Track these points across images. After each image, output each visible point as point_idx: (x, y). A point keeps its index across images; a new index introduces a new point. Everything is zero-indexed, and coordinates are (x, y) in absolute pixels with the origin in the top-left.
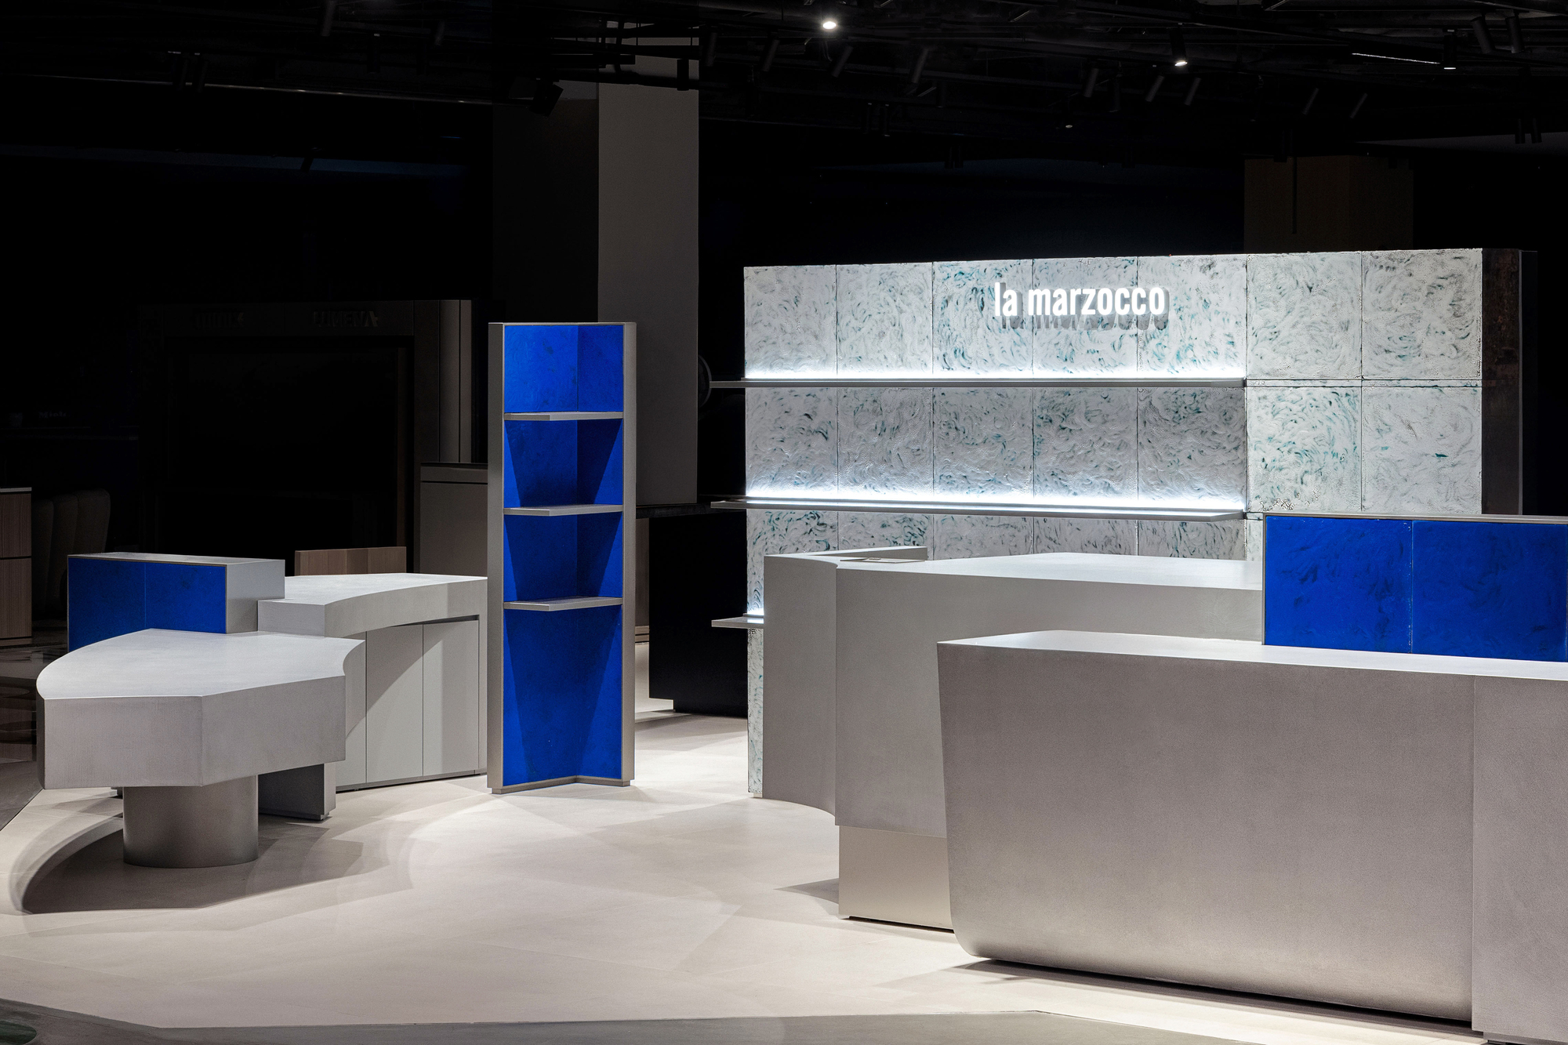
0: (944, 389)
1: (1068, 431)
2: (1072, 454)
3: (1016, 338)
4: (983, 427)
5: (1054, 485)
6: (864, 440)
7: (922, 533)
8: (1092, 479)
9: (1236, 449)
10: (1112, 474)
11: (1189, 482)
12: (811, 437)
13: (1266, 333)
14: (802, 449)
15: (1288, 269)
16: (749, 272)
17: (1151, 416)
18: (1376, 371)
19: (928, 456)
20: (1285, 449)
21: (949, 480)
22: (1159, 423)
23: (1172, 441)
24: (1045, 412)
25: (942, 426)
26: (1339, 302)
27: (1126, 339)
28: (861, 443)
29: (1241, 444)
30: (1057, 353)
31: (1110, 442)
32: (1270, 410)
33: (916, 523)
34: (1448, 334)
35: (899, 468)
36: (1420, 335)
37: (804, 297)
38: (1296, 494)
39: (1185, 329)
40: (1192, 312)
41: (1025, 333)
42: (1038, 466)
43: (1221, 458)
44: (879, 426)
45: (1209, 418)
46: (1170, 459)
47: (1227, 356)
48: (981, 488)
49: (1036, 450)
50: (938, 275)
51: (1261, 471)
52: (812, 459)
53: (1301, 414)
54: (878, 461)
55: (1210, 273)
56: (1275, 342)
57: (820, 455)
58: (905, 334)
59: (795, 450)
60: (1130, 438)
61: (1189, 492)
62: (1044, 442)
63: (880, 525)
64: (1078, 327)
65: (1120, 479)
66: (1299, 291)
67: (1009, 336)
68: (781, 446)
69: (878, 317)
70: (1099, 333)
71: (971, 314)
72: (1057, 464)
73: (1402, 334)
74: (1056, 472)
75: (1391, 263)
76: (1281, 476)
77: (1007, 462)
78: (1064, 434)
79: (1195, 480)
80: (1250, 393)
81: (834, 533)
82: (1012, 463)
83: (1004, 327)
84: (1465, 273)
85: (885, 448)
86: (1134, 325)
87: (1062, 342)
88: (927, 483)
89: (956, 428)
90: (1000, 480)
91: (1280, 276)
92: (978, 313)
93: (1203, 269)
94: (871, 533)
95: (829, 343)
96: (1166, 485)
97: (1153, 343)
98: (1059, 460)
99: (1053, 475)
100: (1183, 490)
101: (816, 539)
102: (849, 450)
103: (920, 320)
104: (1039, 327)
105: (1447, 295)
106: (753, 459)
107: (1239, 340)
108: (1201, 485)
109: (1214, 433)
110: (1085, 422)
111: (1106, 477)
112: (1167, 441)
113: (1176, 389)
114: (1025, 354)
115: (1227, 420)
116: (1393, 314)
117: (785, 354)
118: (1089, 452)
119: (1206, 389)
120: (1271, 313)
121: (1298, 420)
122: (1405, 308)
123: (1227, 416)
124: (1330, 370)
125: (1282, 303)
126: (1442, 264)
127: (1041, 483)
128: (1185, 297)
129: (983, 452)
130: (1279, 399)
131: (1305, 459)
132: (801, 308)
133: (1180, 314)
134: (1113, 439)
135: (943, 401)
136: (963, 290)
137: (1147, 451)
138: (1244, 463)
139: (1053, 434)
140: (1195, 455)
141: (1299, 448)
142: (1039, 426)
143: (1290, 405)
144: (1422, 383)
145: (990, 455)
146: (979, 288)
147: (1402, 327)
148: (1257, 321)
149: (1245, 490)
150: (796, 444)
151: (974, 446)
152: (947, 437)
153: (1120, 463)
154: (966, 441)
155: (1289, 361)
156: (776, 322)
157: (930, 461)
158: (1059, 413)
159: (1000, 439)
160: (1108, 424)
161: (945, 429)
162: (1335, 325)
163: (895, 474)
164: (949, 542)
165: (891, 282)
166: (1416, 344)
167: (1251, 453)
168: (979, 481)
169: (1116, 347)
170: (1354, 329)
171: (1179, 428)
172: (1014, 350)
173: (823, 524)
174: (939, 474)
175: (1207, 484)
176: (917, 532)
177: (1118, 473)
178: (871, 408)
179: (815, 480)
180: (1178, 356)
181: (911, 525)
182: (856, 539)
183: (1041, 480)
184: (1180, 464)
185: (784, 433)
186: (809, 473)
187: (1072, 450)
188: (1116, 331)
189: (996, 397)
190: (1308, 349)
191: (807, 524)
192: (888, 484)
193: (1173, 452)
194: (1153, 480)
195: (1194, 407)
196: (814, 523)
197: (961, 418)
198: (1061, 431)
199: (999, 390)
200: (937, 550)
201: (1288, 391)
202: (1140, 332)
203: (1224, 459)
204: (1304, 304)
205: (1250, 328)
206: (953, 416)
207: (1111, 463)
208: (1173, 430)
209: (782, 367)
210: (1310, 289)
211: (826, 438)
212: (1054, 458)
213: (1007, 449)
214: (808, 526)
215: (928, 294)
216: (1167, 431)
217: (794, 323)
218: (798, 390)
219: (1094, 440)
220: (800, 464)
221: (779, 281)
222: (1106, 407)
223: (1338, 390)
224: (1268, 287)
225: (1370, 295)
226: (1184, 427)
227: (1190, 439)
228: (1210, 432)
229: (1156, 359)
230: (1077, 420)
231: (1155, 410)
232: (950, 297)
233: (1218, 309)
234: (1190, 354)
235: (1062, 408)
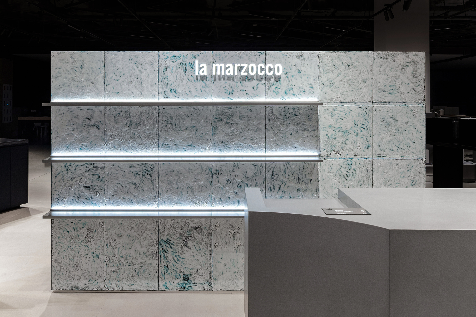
0: (164, 107)
1: (230, 124)
2: (232, 134)
3: (203, 84)
4: (185, 122)
5: (223, 147)
6: (120, 129)
7: (152, 169)
8: (242, 144)
9: (314, 130)
10: (253, 142)
11: (291, 144)
12: (90, 128)
13: (328, 83)
14: (84, 134)
15: (339, 58)
16: (54, 54)
17: (272, 118)
18: (379, 99)
19: (155, 136)
20: (337, 130)
21: (167, 146)
22: (276, 120)
23: (283, 128)
24: (218, 116)
25: (163, 123)
26: (362, 71)
27: (260, 85)
28: (118, 130)
29: (316, 128)
30: (225, 91)
31: (251, 128)
32: (330, 114)
33: (149, 165)
34: (411, 84)
35: (140, 141)
36: (398, 85)
37: (86, 66)
38: (342, 149)
39: (289, 81)
40: (292, 74)
41: (208, 82)
42: (214, 139)
43: (306, 134)
44: (129, 123)
45: (301, 118)
46: (282, 135)
47: (309, 92)
48: (184, 149)
49: (213, 132)
50: (162, 57)
51: (326, 139)
52: (90, 138)
53: (345, 116)
54: (128, 138)
55: (301, 59)
56: (332, 87)
57: (95, 136)
58: (143, 82)
59: (80, 134)
60: (262, 127)
61: (291, 149)
62: (218, 129)
63: (129, 166)
64: (236, 80)
65: (257, 144)
66: (343, 66)
67: (199, 84)
68: (72, 132)
69: (128, 75)
70: (246, 83)
71: (179, 74)
72: (224, 138)
73: (390, 84)
74: (224, 141)
75: (385, 57)
76: (335, 141)
77: (199, 137)
78: (228, 126)
79: (294, 143)
80: (320, 107)
81: (102, 171)
82: (201, 138)
83: (197, 80)
84: (418, 61)
85: (132, 132)
86: (264, 80)
87: (227, 86)
88: (155, 147)
89: (171, 123)
90: (194, 146)
91: (335, 60)
92: (183, 74)
93: (298, 57)
94: (124, 170)
95: (100, 85)
96: (280, 146)
97: (273, 87)
98: (225, 136)
99: (222, 143)
100: (288, 148)
101: (92, 173)
102: (111, 134)
103: (151, 76)
104: (215, 80)
105: (410, 69)
106: (55, 138)
107: (315, 86)
108: (297, 146)
109: (303, 124)
110: (239, 120)
111: (250, 143)
112: (280, 128)
113: (285, 106)
114: (208, 92)
115: (309, 118)
116: (386, 77)
117: (75, 91)
118: (241, 133)
119: (300, 106)
120: (330, 75)
121: (343, 118)
122: (391, 74)
123: (310, 117)
124: (358, 98)
125: (336, 71)
126: (408, 57)
127: (216, 146)
128: (289, 68)
129: (185, 134)
130: (334, 110)
131: (346, 134)
132: (84, 70)
133: (286, 75)
134: (253, 127)
135: (164, 112)
136: (175, 64)
137: (270, 132)
138: (318, 136)
139: (223, 125)
140: (294, 133)
141: (344, 129)
142: (215, 122)
143: (340, 113)
144: (400, 104)
145: (189, 135)
146: (184, 63)
147: (391, 81)
148: (324, 78)
149: (318, 148)
150: (81, 131)
151: (181, 131)
152: (166, 127)
153: (257, 137)
154: (176, 129)
155: (339, 95)
156: (70, 77)
157: (157, 138)
158: (226, 116)
159: (195, 128)
160: (251, 121)
161: (165, 124)
162: (360, 80)
163: (137, 144)
164: (167, 173)
165: (136, 60)
166: (397, 88)
167: (321, 132)
168: (183, 146)
169: (255, 88)
170: (369, 82)
171: (286, 122)
172: (203, 89)
173: (96, 167)
174: (162, 143)
175: (300, 145)
176: (149, 169)
177: (256, 141)
178: (124, 115)
179: (92, 147)
180: (286, 92)
181: (146, 166)
182: (115, 173)
183: (216, 145)
184: (287, 137)
185: (74, 127)
186: (89, 144)
187: (233, 132)
188: (255, 82)
189: (193, 110)
190: (348, 90)
191: (87, 167)
192: (133, 148)
193: (283, 132)
194: (273, 144)
195: (294, 113)
196: (91, 167)
197: (174, 119)
198: (227, 124)
199: (194, 107)
200: (160, 176)
201: (338, 107)
202: (267, 82)
203: (308, 135)
204: (346, 72)
205: (320, 81)
206: (169, 118)
207: (252, 137)
208: (283, 123)
209: (73, 97)
210: (349, 66)
211: (99, 129)
212: (223, 136)
213: (198, 132)
214: (88, 168)
215: (156, 65)
216: (280, 123)
217: (80, 77)
218: (82, 107)
219: (244, 127)
220: (83, 140)
221: (72, 58)
222: (249, 114)
223: (362, 106)
224: (329, 65)
225: (376, 69)
226: (289, 122)
227: (292, 127)
228: (301, 124)
229: (275, 94)
230: (235, 119)
231: (275, 115)
232: (168, 67)
233: (305, 73)
234: (291, 92)
235: (227, 114)
